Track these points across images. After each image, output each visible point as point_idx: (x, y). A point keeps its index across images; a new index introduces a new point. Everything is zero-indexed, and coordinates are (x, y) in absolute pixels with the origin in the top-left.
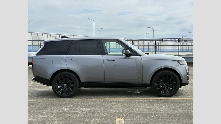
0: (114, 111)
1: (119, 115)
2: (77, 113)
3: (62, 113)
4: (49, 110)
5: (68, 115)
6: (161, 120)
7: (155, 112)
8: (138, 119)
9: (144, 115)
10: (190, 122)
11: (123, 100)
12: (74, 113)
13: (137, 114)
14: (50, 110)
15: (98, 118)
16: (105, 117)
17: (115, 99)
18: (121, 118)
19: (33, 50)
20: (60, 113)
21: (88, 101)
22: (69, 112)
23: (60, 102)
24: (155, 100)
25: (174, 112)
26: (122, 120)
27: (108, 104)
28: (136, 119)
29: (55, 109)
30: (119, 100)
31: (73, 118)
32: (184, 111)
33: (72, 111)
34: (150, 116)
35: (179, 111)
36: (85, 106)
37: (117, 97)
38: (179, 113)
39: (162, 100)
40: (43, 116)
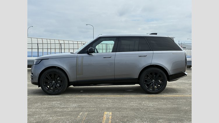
0: (104, 106)
1: (108, 109)
2: (66, 108)
3: (51, 107)
4: (38, 105)
5: (57, 109)
6: (149, 114)
7: (145, 107)
8: (126, 113)
9: (133, 110)
10: (179, 115)
11: (114, 97)
12: (63, 108)
13: (126, 109)
14: (40, 105)
15: (87, 112)
16: (94, 111)
17: (106, 96)
18: (110, 111)
19: (33, 55)
20: (49, 108)
21: (79, 98)
22: (59, 107)
23: (51, 98)
24: (147, 97)
25: (164, 106)
26: (111, 113)
27: (99, 100)
28: (124, 113)
29: (44, 104)
30: (111, 97)
31: (62, 112)
32: (174, 106)
33: (61, 106)
34: (139, 110)
35: (169, 106)
36: (76, 102)
37: (109, 94)
38: (168, 108)
39: (154, 97)
40: (32, 110)
